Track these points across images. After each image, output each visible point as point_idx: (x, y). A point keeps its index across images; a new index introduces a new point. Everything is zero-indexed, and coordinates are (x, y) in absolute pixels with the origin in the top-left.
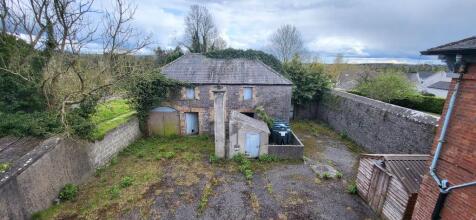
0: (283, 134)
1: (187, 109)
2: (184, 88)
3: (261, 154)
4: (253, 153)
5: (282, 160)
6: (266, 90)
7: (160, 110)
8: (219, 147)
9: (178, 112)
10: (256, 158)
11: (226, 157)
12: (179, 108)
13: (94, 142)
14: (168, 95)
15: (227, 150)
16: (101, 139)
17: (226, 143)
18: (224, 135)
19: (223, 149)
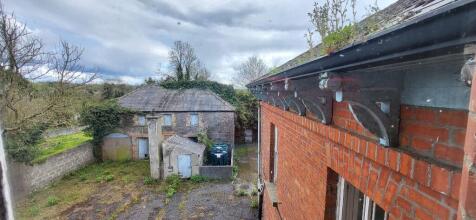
0: (219, 155)
1: (138, 134)
2: (136, 116)
3: (194, 174)
4: (186, 174)
5: (212, 180)
6: (211, 116)
7: (114, 136)
8: (154, 168)
9: (131, 138)
10: (189, 179)
11: (161, 178)
12: (131, 134)
13: (32, 165)
14: (121, 122)
15: (161, 172)
16: (41, 163)
17: (160, 165)
18: (158, 157)
19: (158, 171)
